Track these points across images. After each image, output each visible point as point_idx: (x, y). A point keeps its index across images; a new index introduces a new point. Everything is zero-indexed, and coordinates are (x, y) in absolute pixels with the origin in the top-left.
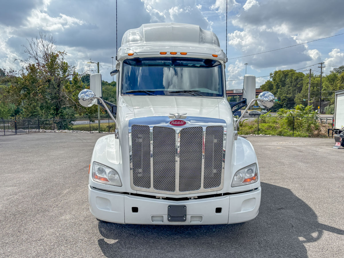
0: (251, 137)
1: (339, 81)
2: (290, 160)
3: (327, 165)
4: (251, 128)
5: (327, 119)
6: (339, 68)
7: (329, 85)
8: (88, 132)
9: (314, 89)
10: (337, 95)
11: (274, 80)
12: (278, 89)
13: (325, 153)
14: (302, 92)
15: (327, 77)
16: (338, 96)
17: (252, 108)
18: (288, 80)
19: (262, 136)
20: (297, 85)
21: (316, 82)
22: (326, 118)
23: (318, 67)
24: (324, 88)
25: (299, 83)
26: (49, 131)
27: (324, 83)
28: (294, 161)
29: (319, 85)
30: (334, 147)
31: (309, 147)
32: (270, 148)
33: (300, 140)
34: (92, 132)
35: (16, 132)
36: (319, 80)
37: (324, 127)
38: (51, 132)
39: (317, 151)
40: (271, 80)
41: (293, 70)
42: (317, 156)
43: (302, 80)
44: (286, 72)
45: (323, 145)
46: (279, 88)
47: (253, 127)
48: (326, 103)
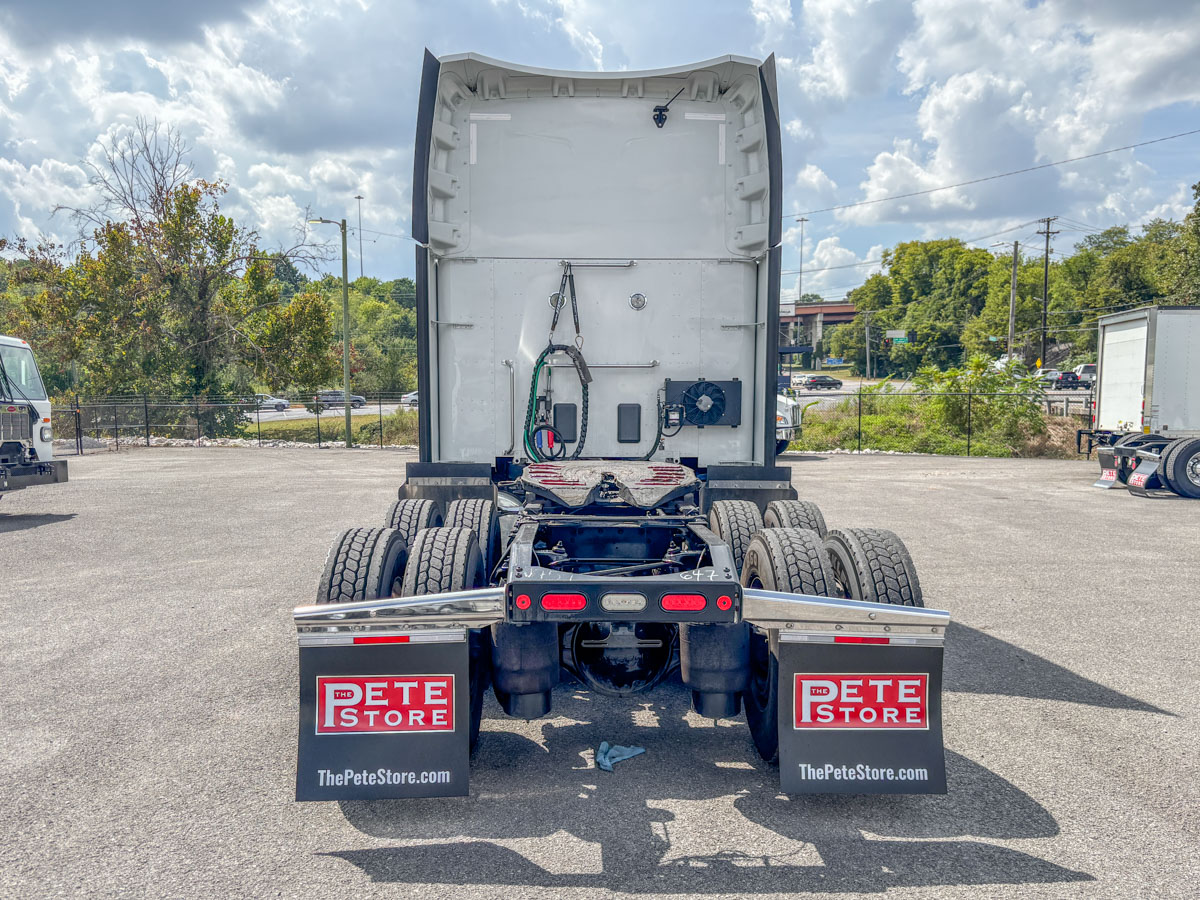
0: (840, 457)
1: (1104, 278)
2: (976, 521)
3: (1083, 532)
4: (830, 430)
5: (1068, 401)
6: (1103, 235)
7: (1072, 290)
8: (311, 446)
9: (1024, 304)
10: (1104, 326)
11: (895, 273)
12: (905, 303)
13: (1074, 501)
14: (985, 311)
15: (1067, 263)
16: (1107, 329)
17: (824, 366)
18: (939, 276)
19: (871, 454)
20: (970, 291)
21: (1032, 280)
22: (1064, 398)
23: (1038, 233)
24: (1057, 299)
25: (975, 284)
26: (182, 443)
27: (1055, 285)
28: (987, 522)
29: (1040, 289)
30: (1096, 485)
31: (1023, 486)
32: (907, 489)
33: (993, 466)
34: (323, 444)
35: (80, 446)
36: (1041, 275)
37: (1059, 425)
38: (187, 445)
39: (1049, 497)
40: (886, 272)
41: (957, 240)
42: (1050, 508)
43: (985, 273)
44: (932, 248)
45: (1064, 480)
46: (909, 300)
47: (836, 428)
48: (1062, 347)
